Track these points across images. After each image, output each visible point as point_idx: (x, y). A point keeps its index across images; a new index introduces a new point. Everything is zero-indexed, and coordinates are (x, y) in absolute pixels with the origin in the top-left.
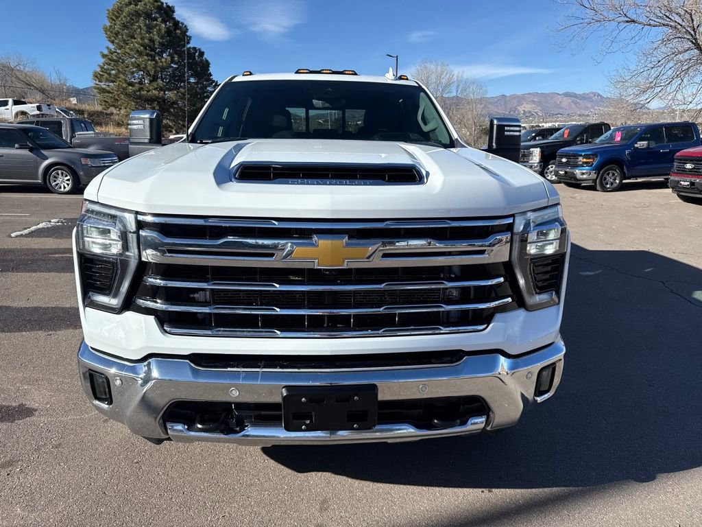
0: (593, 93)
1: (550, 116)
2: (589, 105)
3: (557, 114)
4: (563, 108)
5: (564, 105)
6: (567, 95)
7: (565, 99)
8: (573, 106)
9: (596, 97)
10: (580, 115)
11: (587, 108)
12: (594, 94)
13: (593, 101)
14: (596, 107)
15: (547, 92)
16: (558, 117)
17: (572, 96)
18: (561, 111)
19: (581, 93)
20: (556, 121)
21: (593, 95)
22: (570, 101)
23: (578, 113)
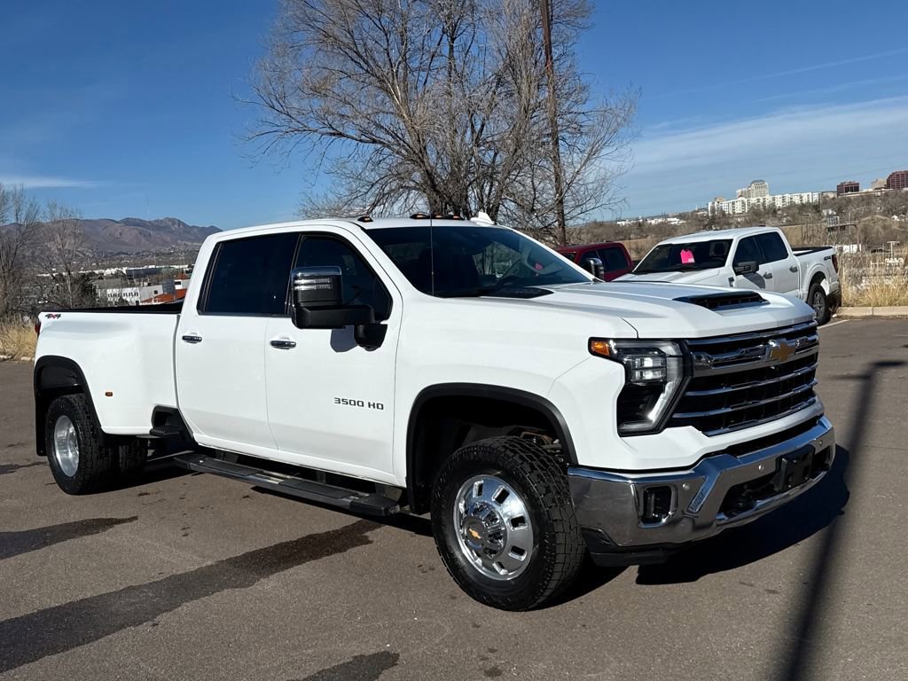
0: (170, 220)
1: (106, 257)
2: (168, 239)
3: (119, 254)
4: (126, 244)
5: (126, 238)
6: (128, 222)
7: (127, 229)
8: (144, 240)
9: (176, 226)
10: (157, 255)
11: (165, 243)
12: (173, 221)
13: (172, 232)
14: (179, 242)
15: (95, 218)
16: (122, 259)
17: (138, 225)
18: (124, 249)
19: (152, 219)
20: (121, 266)
21: (170, 223)
22: (136, 231)
23: (153, 250)
